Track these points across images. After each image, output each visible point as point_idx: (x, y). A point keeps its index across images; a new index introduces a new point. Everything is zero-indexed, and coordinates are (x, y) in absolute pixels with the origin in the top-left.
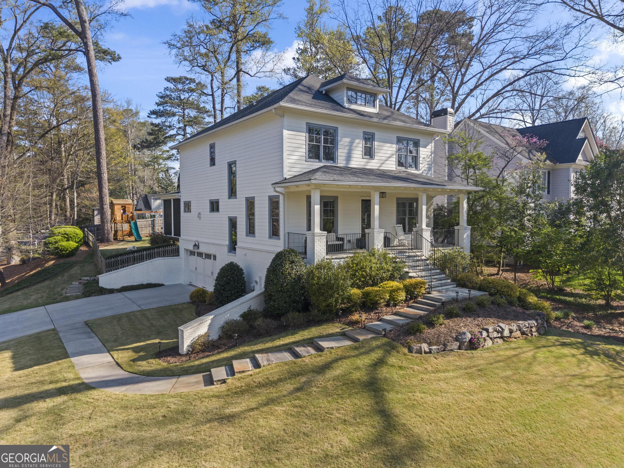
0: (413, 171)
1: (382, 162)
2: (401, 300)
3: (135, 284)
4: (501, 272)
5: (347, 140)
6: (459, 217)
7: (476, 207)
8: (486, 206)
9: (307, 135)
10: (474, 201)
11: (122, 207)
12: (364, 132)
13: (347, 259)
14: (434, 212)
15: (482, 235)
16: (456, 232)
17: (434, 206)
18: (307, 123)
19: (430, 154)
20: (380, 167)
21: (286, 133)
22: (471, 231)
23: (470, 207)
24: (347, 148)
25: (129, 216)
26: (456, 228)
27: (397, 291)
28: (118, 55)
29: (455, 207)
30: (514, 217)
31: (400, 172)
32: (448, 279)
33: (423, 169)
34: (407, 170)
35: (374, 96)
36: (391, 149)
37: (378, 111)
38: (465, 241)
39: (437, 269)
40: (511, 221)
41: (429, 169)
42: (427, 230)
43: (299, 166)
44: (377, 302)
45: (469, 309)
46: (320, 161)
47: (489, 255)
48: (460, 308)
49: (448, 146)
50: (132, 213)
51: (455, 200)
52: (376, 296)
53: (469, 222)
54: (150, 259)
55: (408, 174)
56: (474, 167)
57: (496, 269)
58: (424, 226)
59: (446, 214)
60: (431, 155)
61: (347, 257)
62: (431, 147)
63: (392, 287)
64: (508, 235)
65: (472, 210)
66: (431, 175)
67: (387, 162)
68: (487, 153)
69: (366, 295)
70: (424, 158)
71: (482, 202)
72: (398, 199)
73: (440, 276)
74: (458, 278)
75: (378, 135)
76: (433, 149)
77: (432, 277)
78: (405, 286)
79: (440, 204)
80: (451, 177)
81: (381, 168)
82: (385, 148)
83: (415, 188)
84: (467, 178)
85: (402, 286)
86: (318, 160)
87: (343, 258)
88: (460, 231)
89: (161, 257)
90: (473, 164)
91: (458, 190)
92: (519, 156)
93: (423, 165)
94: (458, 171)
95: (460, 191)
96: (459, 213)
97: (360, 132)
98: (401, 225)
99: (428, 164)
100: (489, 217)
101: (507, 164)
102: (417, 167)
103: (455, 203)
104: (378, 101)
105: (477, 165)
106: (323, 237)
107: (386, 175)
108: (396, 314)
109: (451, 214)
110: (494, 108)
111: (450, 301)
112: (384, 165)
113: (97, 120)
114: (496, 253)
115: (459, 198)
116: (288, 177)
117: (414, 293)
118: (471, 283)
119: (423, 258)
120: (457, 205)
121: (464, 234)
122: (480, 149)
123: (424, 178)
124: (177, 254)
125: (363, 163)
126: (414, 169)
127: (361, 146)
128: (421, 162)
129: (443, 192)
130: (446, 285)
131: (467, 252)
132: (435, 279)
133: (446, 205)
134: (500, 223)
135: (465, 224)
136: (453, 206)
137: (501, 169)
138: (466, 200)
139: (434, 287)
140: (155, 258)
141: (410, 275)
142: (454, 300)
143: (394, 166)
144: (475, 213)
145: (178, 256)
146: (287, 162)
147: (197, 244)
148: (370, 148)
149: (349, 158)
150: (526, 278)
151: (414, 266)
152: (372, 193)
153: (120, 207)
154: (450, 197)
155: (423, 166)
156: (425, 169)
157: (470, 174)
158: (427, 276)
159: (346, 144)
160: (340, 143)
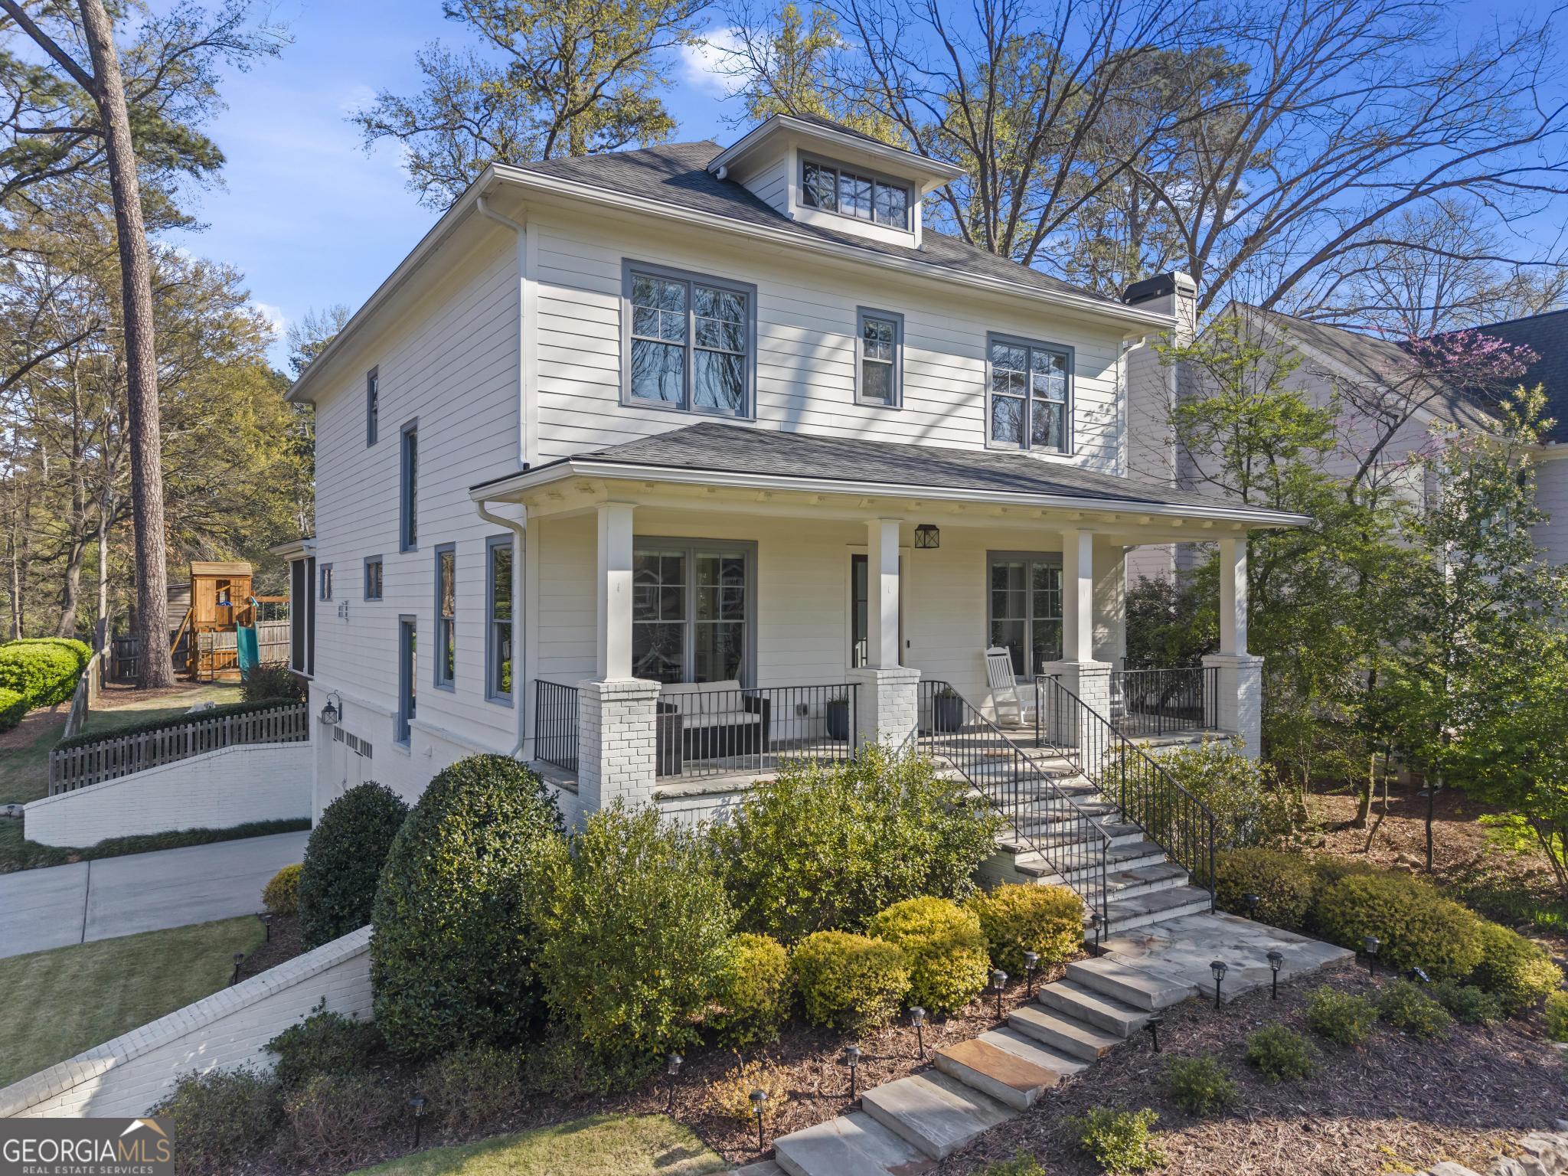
0: (1050, 456)
1: (928, 420)
2: (967, 993)
3: (149, 832)
4: (1371, 818)
5: (792, 333)
6: (1217, 621)
7: (1279, 586)
8: (1315, 584)
9: (629, 307)
10: (1269, 567)
11: (220, 584)
12: (861, 308)
13: (754, 796)
14: (1129, 602)
15: (1304, 689)
16: (1208, 676)
17: (1127, 583)
18: (625, 260)
19: (1110, 398)
20: (921, 437)
21: (530, 290)
22: (1263, 676)
23: (1256, 587)
24: (793, 362)
25: (236, 612)
26: (1207, 661)
27: (948, 953)
28: (214, 149)
29: (1202, 588)
30: (1424, 624)
31: (998, 458)
32: (1177, 876)
33: (1086, 451)
34: (1025, 453)
35: (907, 187)
36: (964, 375)
37: (919, 241)
38: (1241, 712)
39: (1131, 832)
40: (1415, 639)
41: (1109, 451)
42: (1095, 673)
43: (591, 422)
44: (852, 1010)
45: (1277, 1067)
46: (686, 407)
47: (1328, 756)
48: (1232, 1048)
49: (1178, 378)
50: (248, 601)
51: (1201, 561)
52: (847, 982)
53: (1256, 642)
54: (209, 748)
55: (1026, 466)
56: (1267, 448)
57: (1352, 802)
58: (1085, 656)
59: (1172, 610)
60: (1115, 404)
61: (755, 787)
62: (1114, 375)
63: (931, 931)
64: (1402, 689)
65: (1264, 599)
66: (1117, 468)
67: (949, 422)
68: (1314, 399)
69: (807, 971)
70: (1089, 413)
71: (1299, 568)
72: (992, 555)
73: (1146, 862)
74: (1219, 873)
75: (913, 323)
76: (1123, 382)
77: (1110, 869)
78: (989, 923)
79: (1151, 578)
80: (1186, 481)
81: (926, 443)
82: (937, 371)
83: (1045, 510)
84: (1246, 482)
85: (974, 925)
87: (735, 791)
88: (1222, 673)
89: (247, 742)
90: (1267, 433)
91: (1216, 521)
92: (1420, 414)
93: (1087, 437)
94: (1212, 464)
95: (1222, 527)
96: (1216, 606)
97: (847, 306)
98: (1007, 650)
99: (1102, 434)
100: (1329, 623)
101: (1389, 436)
102: (1062, 446)
103: (1203, 572)
104: (918, 206)
105: (1279, 438)
106: (642, 707)
107: (937, 464)
108: (935, 1069)
109: (1189, 610)
110: (1315, 303)
111: (1186, 1002)
112: (936, 433)
113: (134, 330)
114: (1352, 753)
115: (1216, 555)
116: (535, 461)
117: (1026, 959)
118: (1272, 897)
119: (1081, 781)
120: (1212, 577)
121: (1237, 687)
122: (1288, 387)
123: (1085, 479)
124: (301, 733)
125: (852, 423)
126: (1055, 450)
127: (847, 356)
128: (1078, 426)
129: (1159, 529)
130: (1166, 902)
131: (1250, 760)
132: (1126, 875)
133: (1172, 580)
134: (1369, 644)
135: (1242, 650)
136: (1195, 581)
137: (1364, 457)
138: (1243, 562)
139: (1117, 920)
140: (224, 744)
141: (1020, 860)
142: (1202, 995)
143: (980, 438)
144: (1277, 607)
145: (305, 738)
146: (534, 401)
147: (335, 705)
148: (888, 369)
149: (798, 399)
150: (1463, 842)
151: (1040, 822)
152: (873, 524)
153: (212, 583)
154: (1186, 550)
155: (1086, 442)
156: (1095, 450)
157: (1255, 472)
158: (1086, 867)
159: (789, 348)
160: (763, 344)
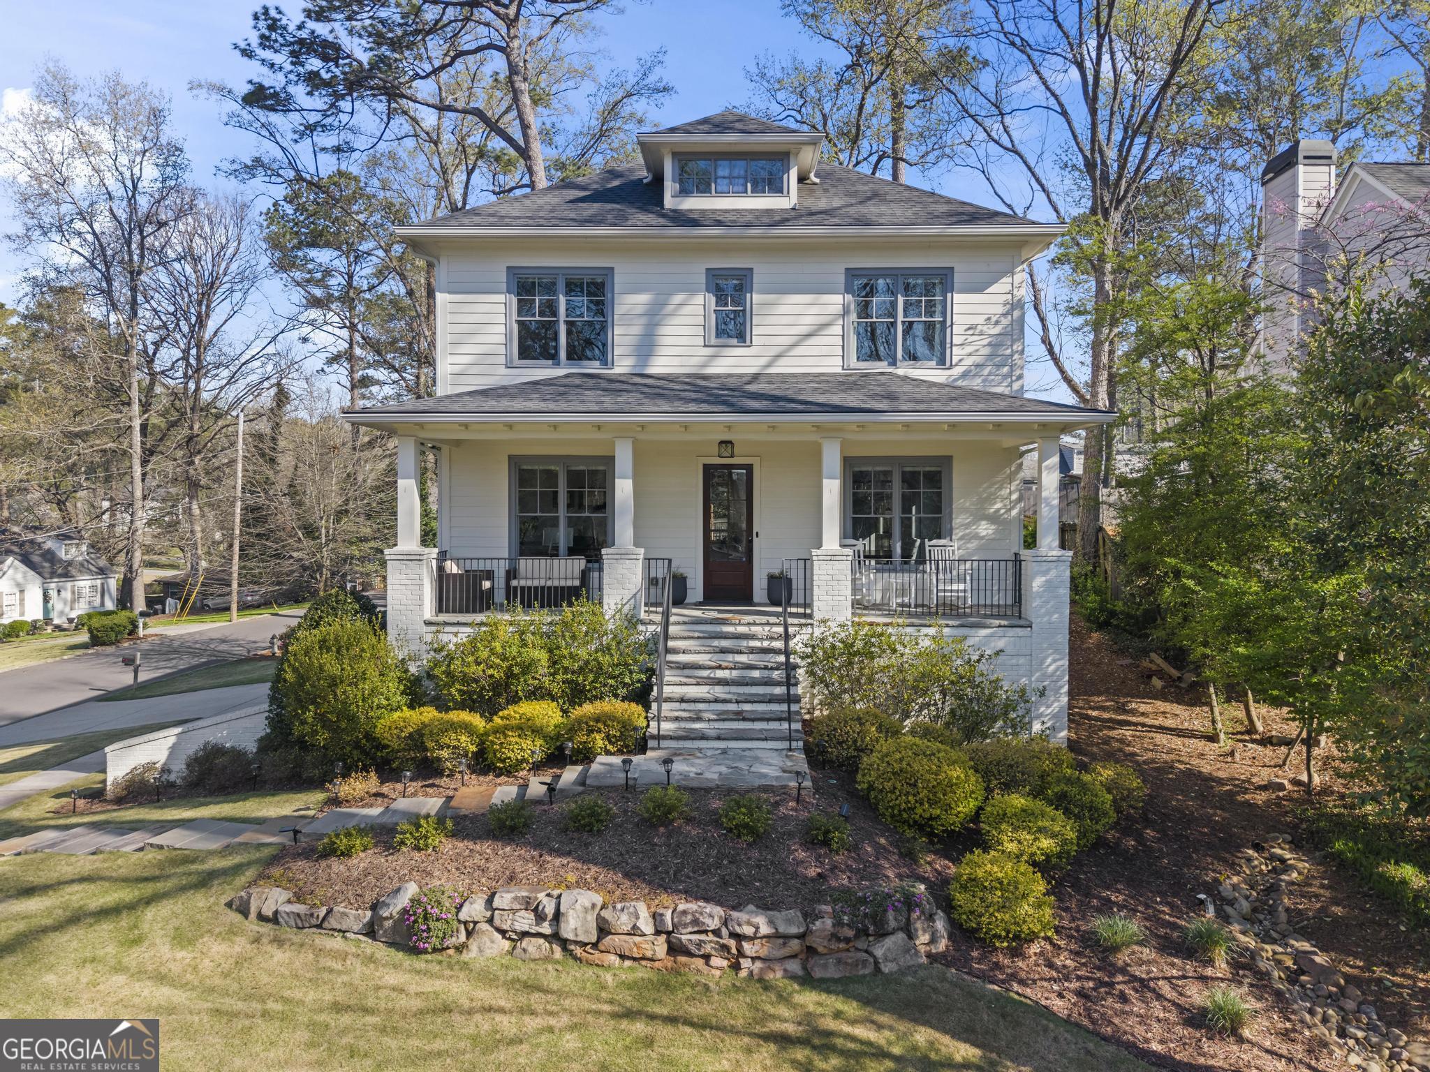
1: (775, 351)
5: (643, 298)
9: (513, 298)
12: (708, 270)
18: (509, 268)
19: (1002, 309)
20: (768, 366)
21: (444, 299)
24: (643, 320)
33: (968, 362)
34: (893, 370)
35: (782, 159)
37: (794, 202)
38: (1037, 603)
41: (1001, 359)
42: (832, 558)
46: (557, 364)
58: (829, 543)
60: (1008, 313)
62: (1010, 285)
67: (798, 351)
70: (972, 327)
72: (849, 461)
75: (765, 273)
82: (784, 309)
86: (550, 362)
88: (1026, 566)
93: (969, 349)
97: (695, 270)
99: (990, 344)
102: (938, 359)
104: (793, 171)
106: (414, 564)
112: (783, 361)
121: (1033, 579)
125: (695, 361)
126: (929, 364)
127: (699, 310)
128: (956, 340)
143: (839, 361)
148: (737, 314)
149: (646, 347)
155: (969, 352)
156: (980, 359)
159: (640, 310)
160: (619, 310)
